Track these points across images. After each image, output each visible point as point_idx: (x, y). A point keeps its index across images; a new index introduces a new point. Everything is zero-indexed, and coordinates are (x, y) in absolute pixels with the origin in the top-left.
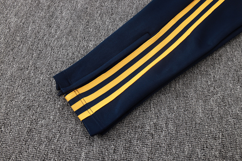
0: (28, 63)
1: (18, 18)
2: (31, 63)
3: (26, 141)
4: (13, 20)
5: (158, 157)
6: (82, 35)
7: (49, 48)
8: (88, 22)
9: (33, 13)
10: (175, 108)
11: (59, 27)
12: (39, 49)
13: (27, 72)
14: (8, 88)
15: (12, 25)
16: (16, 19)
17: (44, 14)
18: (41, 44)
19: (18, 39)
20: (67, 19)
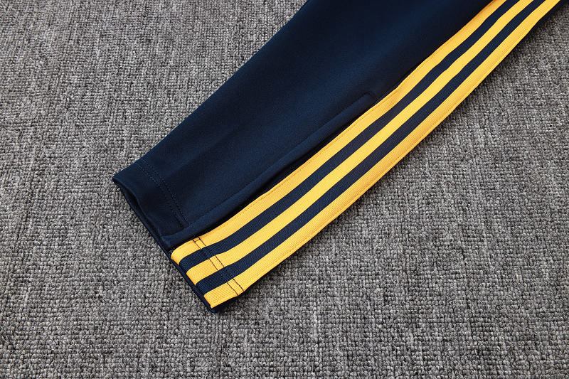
0: (119, 132)
1: (61, 31)
2: (126, 133)
3: (168, 312)
4: (48, 35)
5: (487, 296)
6: (236, 52)
7: (161, 93)
8: (240, 20)
9: (94, 14)
10: (498, 186)
11: (172, 40)
12: (137, 96)
13: (123, 153)
14: (84, 199)
15: (49, 48)
16: (54, 34)
17: (124, 14)
18: (138, 86)
19: (75, 80)
20: (187, 19)
